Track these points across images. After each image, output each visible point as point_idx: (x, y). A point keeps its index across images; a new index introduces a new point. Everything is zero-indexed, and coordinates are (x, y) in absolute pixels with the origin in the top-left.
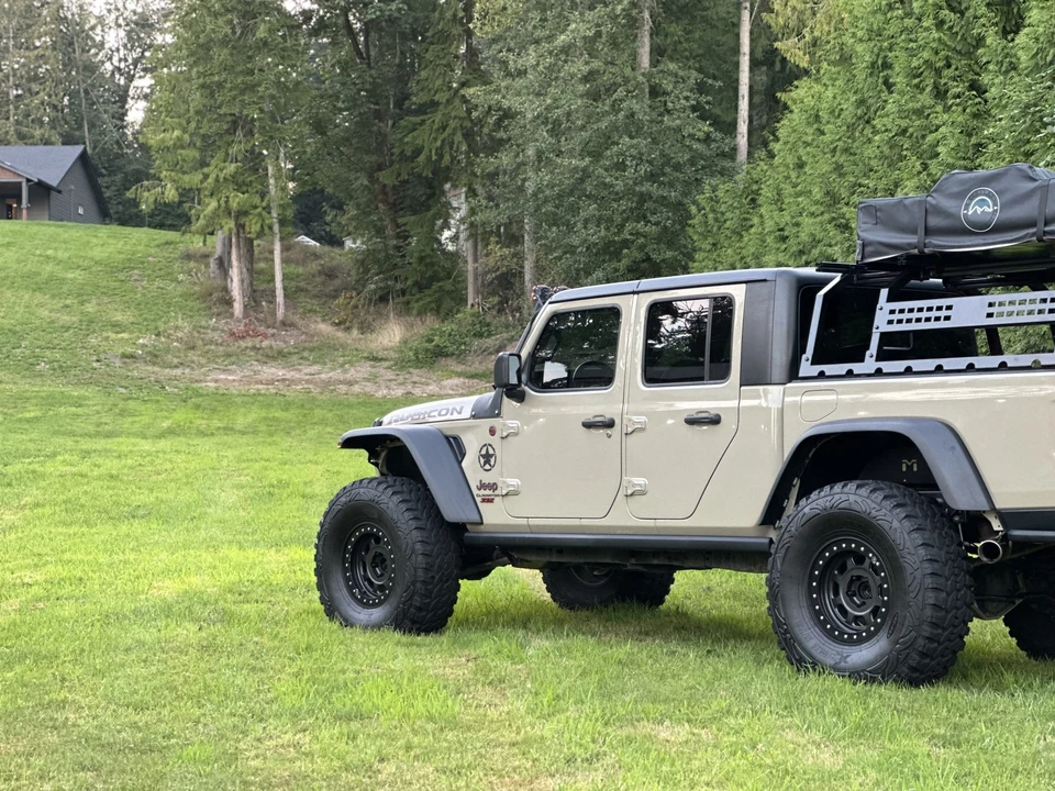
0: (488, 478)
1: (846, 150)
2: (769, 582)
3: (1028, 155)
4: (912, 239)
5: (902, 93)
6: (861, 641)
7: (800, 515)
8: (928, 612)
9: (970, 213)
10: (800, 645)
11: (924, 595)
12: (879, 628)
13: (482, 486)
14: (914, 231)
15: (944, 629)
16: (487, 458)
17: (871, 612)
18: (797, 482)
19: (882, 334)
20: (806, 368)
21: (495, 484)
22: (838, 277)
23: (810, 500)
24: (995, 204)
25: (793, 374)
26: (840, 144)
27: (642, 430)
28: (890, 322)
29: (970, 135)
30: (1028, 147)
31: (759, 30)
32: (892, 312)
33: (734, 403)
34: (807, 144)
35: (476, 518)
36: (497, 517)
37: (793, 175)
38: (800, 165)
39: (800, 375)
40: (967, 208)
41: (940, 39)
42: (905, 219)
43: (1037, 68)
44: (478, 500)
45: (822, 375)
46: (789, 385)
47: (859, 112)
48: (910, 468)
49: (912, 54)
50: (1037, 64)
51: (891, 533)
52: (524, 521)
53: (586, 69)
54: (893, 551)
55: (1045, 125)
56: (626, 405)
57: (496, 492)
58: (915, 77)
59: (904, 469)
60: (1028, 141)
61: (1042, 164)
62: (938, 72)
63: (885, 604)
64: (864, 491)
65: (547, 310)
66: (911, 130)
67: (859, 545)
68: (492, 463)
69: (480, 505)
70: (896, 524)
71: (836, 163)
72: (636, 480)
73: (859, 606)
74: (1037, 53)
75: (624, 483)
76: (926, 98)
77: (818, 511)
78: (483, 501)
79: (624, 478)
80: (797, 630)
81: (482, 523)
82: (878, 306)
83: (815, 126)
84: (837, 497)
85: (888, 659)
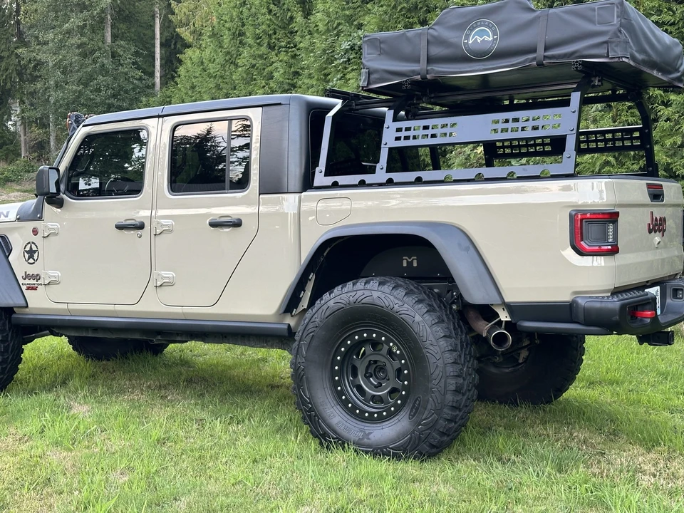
0: (32, 270)
1: (221, 77)
2: (294, 365)
3: (326, 75)
4: (415, 67)
5: (250, 46)
6: (381, 419)
7: (325, 307)
8: (449, 397)
9: (470, 42)
10: (324, 421)
11: (445, 382)
12: (399, 409)
13: (27, 276)
14: (418, 61)
15: (460, 410)
16: (31, 253)
17: (388, 392)
18: (312, 276)
19: (391, 149)
20: (320, 178)
21: (37, 275)
23: (333, 295)
24: (494, 35)
25: (307, 183)
26: (218, 73)
27: (170, 231)
28: (398, 139)
29: (291, 67)
30: (326, 71)
31: (167, 25)
32: (399, 130)
33: (254, 210)
34: (196, 77)
35: (22, 302)
36: (40, 302)
37: (190, 92)
38: (193, 87)
39: (315, 184)
40: (467, 37)
41: (271, 20)
43: (328, 31)
44: (24, 288)
45: (335, 185)
46: (304, 193)
47: (227, 58)
48: (410, 264)
49: (256, 27)
50: (328, 29)
51: (415, 326)
52: (64, 306)
53: (79, 42)
54: (415, 341)
55: (336, 59)
56: (154, 212)
57: (39, 282)
58: (258, 39)
59: (405, 264)
62: (270, 36)
63: (404, 388)
64: (387, 288)
65: (81, 132)
66: (257, 65)
67: (379, 335)
68: (36, 258)
69: (27, 293)
70: (418, 318)
71: (216, 83)
72: (164, 273)
73: (376, 387)
74: (328, 22)
75: (154, 276)
76: (264, 49)
77: (343, 305)
78: (28, 288)
79: (153, 271)
80: (321, 408)
81: (27, 307)
82: (386, 125)
83: (201, 67)
84: (360, 293)
85: (411, 438)
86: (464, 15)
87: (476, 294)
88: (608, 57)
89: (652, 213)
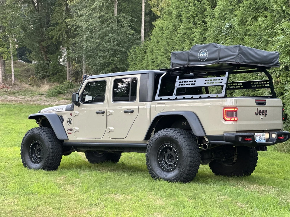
0: (70, 127)
1: (170, 38)
2: (147, 156)
3: (217, 40)
4: (185, 63)
5: (185, 23)
6: (171, 171)
7: (155, 137)
8: (189, 163)
9: (200, 56)
10: (155, 172)
11: (187, 158)
12: (175, 167)
13: (68, 129)
14: (186, 61)
15: (193, 168)
16: (70, 122)
17: (174, 163)
18: (154, 128)
19: (177, 88)
20: (157, 97)
21: (72, 129)
22: (165, 73)
23: (158, 133)
24: (207, 54)
25: (153, 99)
26: (168, 36)
27: (112, 114)
28: (179, 85)
29: (202, 35)
30: (217, 38)
31: (147, 5)
32: (180, 82)
33: (137, 107)
34: (160, 36)
35: (67, 138)
36: (72, 138)
37: (156, 45)
38: (158, 42)
39: (155, 99)
40: (199, 54)
41: (195, 9)
42: (183, 57)
43: (220, 17)
44: (67, 133)
45: (161, 99)
46: (152, 102)
47: (174, 28)
48: (184, 124)
49: (187, 13)
50: (220, 16)
51: (179, 142)
52: (80, 139)
53: (100, 15)
54: (179, 147)
55: (222, 33)
56: (108, 107)
57: (72, 131)
58: (188, 19)
59: (183, 125)
60: (218, 37)
61: (221, 43)
62: (194, 18)
63: (177, 161)
64: (172, 131)
66: (187, 33)
67: (171, 145)
68: (71, 123)
69: (68, 135)
70: (180, 140)
71: (167, 42)
72: (111, 128)
73: (170, 162)
74: (220, 13)
75: (107, 129)
76: (191, 25)
77: (160, 136)
78: (69, 134)
79: (107, 127)
80: (154, 168)
81: (68, 140)
82: (176, 81)
83: (162, 32)
84: (165, 132)
85: (178, 176)
86: (199, 47)
87: (197, 132)
88: (235, 62)
89: (258, 109)
